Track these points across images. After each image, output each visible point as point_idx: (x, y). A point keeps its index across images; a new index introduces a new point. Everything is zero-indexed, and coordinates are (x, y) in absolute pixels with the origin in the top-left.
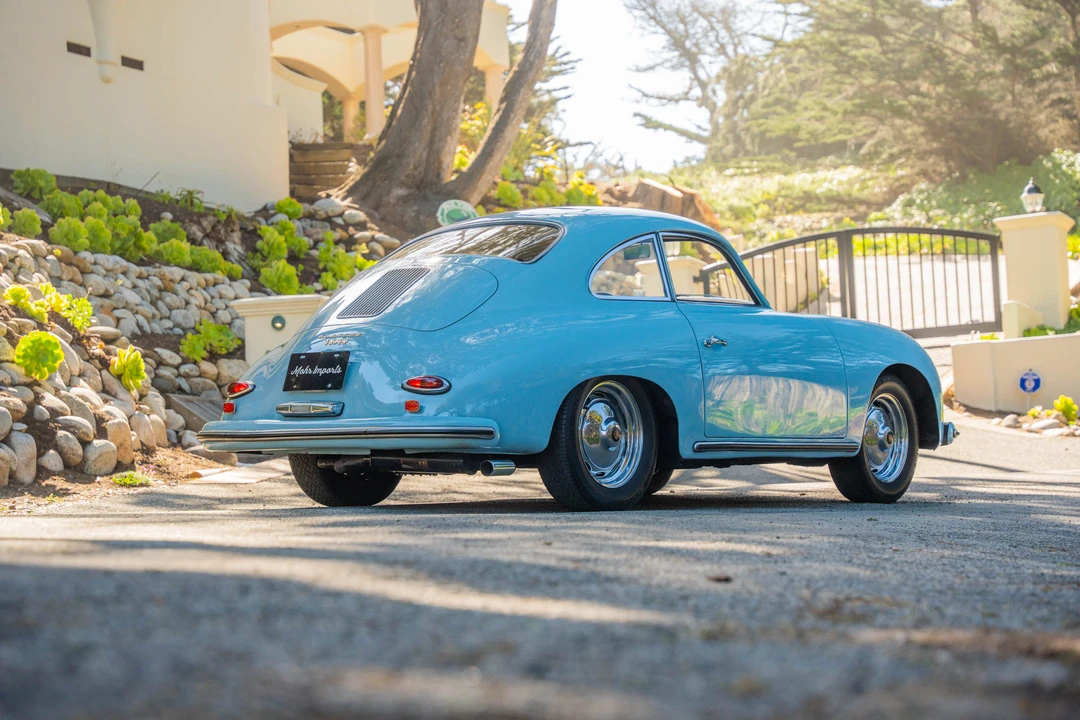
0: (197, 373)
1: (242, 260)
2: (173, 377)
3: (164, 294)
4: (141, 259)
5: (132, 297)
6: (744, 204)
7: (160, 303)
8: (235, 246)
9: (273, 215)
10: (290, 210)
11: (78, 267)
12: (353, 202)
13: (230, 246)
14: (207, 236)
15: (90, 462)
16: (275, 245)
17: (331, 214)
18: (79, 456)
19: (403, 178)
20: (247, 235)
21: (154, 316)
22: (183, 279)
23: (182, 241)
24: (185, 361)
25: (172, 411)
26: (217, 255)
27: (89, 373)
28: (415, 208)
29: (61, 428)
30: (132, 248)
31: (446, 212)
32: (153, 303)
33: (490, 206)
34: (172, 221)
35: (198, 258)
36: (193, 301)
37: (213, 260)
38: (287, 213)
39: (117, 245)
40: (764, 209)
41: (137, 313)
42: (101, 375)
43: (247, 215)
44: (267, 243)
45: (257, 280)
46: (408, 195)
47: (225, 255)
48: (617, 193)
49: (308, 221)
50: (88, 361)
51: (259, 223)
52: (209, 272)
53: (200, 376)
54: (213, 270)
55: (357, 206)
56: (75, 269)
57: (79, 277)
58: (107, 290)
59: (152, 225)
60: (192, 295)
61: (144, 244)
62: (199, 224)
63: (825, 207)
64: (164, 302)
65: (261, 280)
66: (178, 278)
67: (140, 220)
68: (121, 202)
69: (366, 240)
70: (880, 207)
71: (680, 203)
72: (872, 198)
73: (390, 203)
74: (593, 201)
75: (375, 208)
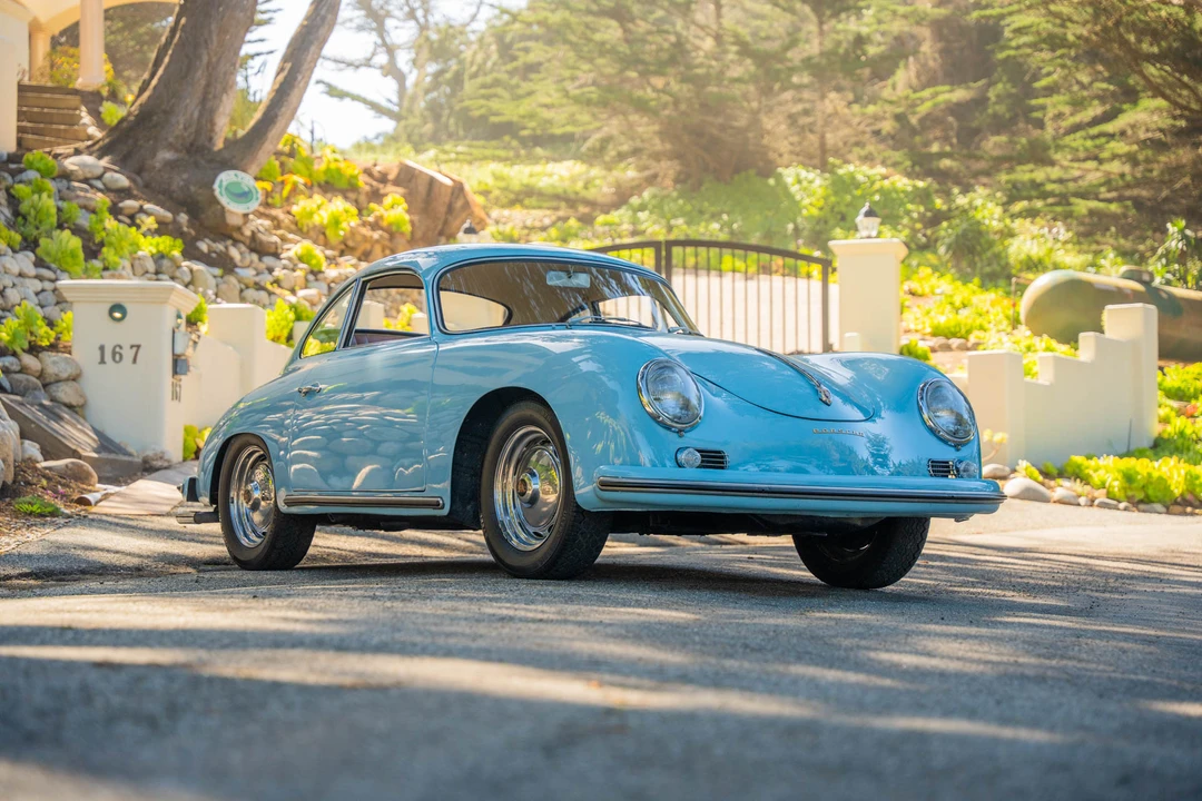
0: (18, 368)
12: (114, 163)
17: (89, 176)
19: (171, 140)
28: (185, 176)
31: (225, 184)
38: (38, 170)
45: (38, 253)
46: (179, 161)
48: (376, 174)
49: (64, 182)
53: (21, 371)
55: (117, 168)
63: (546, 204)
69: (132, 211)
70: (606, 209)
71: (449, 191)
72: (600, 199)
73: (154, 168)
74: (353, 181)
75: (139, 172)
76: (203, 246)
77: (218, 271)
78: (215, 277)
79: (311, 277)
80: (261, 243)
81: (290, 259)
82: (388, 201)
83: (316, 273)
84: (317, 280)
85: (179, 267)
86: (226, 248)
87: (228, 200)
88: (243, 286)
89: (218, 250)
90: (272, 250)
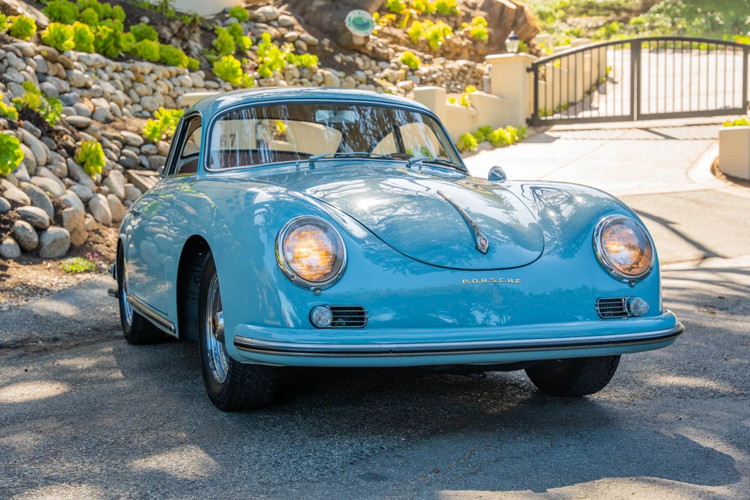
0: (155, 152)
1: (201, 54)
2: (135, 155)
3: (136, 84)
4: (120, 56)
5: (109, 88)
6: (547, 10)
7: (132, 92)
8: (196, 44)
9: (227, 18)
10: (239, 15)
11: (62, 64)
12: (287, 10)
13: (192, 43)
14: (175, 36)
15: (45, 247)
16: (226, 44)
17: (269, 18)
18: (34, 243)
20: (207, 34)
21: (126, 103)
22: (152, 72)
23: (153, 40)
24: (147, 142)
25: (131, 185)
26: (180, 51)
27: (55, 161)
28: (330, 15)
29: (18, 219)
30: (112, 47)
31: (352, 19)
32: (126, 92)
33: (383, 13)
34: (149, 24)
35: (164, 55)
36: (160, 90)
37: (177, 56)
38: (237, 17)
39: (101, 44)
40: (561, 13)
41: (111, 100)
42: (67, 163)
43: (207, 18)
44: (221, 42)
45: (211, 71)
46: (325, 6)
47: (188, 51)
48: (470, 4)
49: (253, 24)
50: (55, 151)
51: (217, 24)
52: (173, 65)
53: (158, 154)
54: (176, 64)
55: (289, 13)
56: (60, 65)
57: (63, 73)
58: (86, 84)
59: (132, 27)
60: (158, 84)
61: (122, 44)
62: (169, 26)
64: (135, 90)
65: (214, 70)
66: (147, 71)
67: (124, 23)
68: (110, 8)
69: (294, 39)
70: (637, 13)
71: (514, 12)
72: (635, 8)
73: (311, 11)
74: (454, 10)
75: (302, 14)
76: (338, 58)
77: (342, 74)
78: (340, 78)
79: (410, 73)
80: (378, 53)
81: (396, 63)
82: (475, 21)
83: (413, 71)
84: (413, 75)
85: (315, 73)
86: (354, 58)
87: (355, 29)
88: (358, 83)
89: (348, 60)
90: (386, 58)
